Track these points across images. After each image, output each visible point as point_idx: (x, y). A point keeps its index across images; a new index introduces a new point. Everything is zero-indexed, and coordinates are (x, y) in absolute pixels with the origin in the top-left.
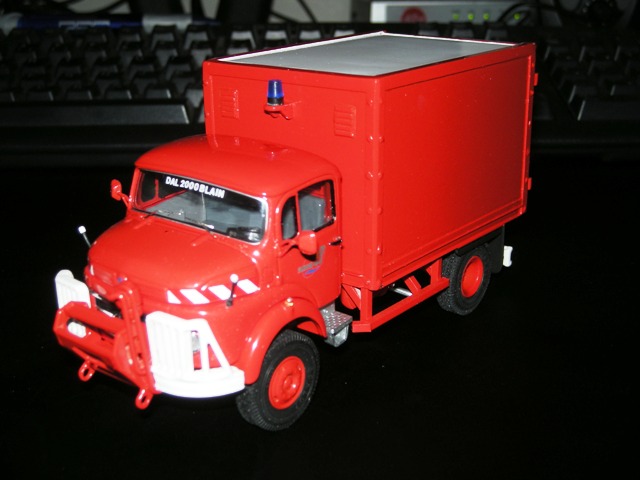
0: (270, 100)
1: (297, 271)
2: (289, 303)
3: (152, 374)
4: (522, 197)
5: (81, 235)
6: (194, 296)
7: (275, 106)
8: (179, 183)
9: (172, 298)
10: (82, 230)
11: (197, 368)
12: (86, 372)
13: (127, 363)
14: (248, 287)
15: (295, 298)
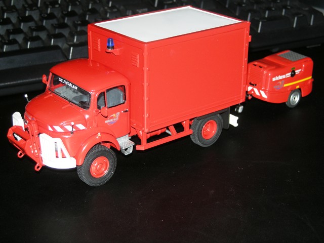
0: (108, 47)
1: (104, 122)
2: (99, 134)
3: (41, 158)
4: (242, 94)
5: (26, 98)
6: (58, 129)
7: (110, 50)
8: (63, 81)
9: (50, 129)
10: (26, 96)
11: (57, 157)
12: (21, 154)
13: (31, 152)
14: (81, 127)
15: (101, 133)
